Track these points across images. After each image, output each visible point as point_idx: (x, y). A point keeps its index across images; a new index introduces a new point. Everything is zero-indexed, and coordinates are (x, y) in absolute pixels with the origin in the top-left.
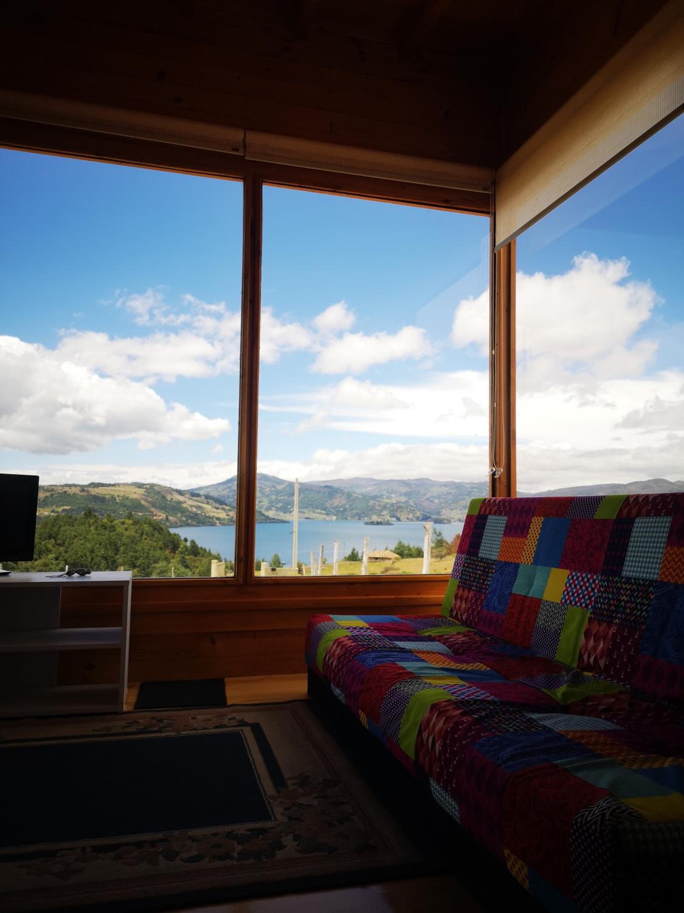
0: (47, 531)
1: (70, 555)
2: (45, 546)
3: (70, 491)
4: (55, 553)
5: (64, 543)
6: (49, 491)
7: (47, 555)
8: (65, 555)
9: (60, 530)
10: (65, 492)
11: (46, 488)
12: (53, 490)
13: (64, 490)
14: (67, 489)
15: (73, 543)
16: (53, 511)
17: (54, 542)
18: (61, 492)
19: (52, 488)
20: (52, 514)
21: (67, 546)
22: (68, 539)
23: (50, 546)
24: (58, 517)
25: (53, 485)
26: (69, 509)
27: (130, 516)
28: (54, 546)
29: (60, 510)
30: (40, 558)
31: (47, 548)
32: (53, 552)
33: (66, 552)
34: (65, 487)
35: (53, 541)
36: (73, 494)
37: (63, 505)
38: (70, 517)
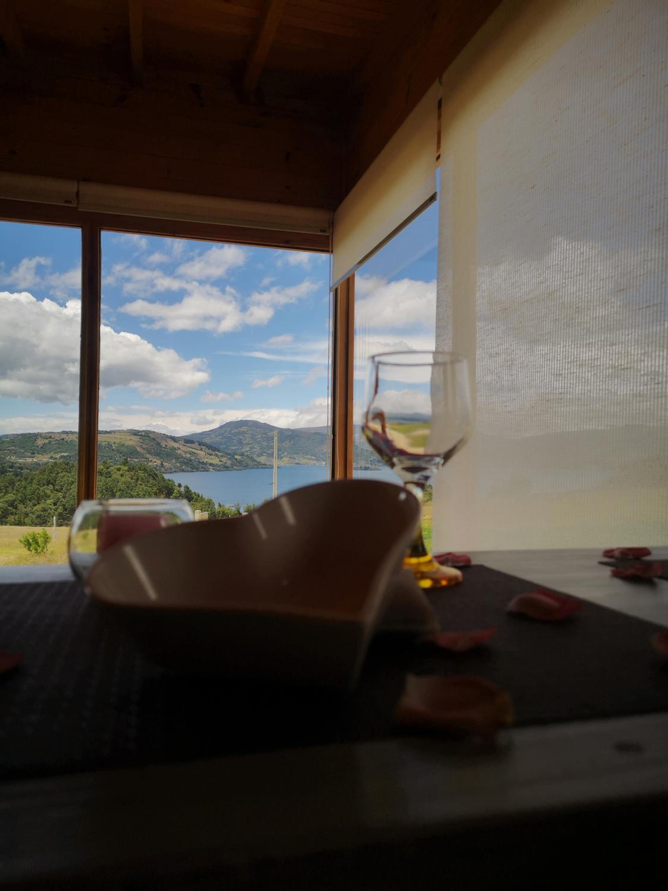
0: (46, 477)
1: (68, 501)
2: (43, 491)
3: (67, 438)
4: (53, 499)
5: (62, 489)
6: (47, 439)
7: (45, 500)
8: (63, 500)
9: (58, 476)
10: (63, 439)
11: (44, 435)
12: (50, 437)
13: (61, 438)
14: (64, 436)
15: (70, 489)
16: (51, 458)
17: (52, 488)
18: (59, 439)
19: (50, 435)
20: (51, 460)
21: (64, 492)
22: (66, 485)
23: (48, 492)
24: (55, 463)
25: (51, 433)
26: (67, 456)
27: (125, 463)
28: (52, 492)
29: (58, 456)
30: (39, 503)
31: (45, 494)
32: (51, 498)
33: (64, 497)
34: (62, 435)
35: (51, 486)
36: (70, 441)
37: (61, 452)
38: (67, 464)
